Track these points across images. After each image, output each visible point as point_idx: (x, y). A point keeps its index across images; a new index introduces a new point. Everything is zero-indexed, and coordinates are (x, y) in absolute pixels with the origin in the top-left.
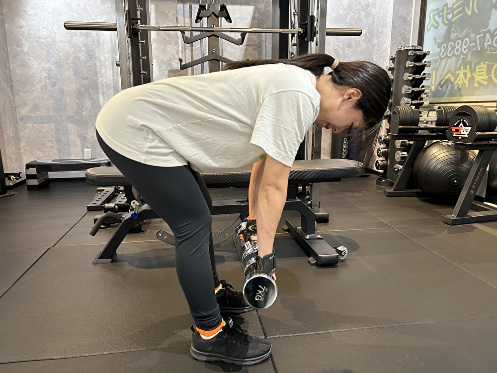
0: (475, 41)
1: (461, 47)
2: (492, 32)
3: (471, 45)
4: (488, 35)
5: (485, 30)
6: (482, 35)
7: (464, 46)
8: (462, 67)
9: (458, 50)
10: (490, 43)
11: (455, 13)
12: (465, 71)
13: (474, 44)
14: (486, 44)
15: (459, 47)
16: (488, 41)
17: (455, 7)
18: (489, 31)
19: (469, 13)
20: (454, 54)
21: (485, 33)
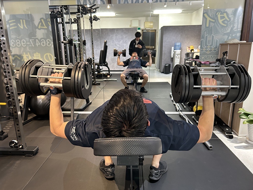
0: (30, 42)
1: (21, 43)
2: (39, 39)
3: (27, 43)
4: (37, 40)
5: (35, 38)
6: (33, 40)
7: (22, 43)
8: (24, 53)
9: (19, 45)
10: (39, 44)
11: (11, 25)
12: (27, 55)
13: (29, 43)
14: (37, 44)
15: (19, 43)
16: (38, 43)
17: (10, 22)
18: (37, 39)
19: (22, 27)
20: (16, 46)
21: (35, 40)
